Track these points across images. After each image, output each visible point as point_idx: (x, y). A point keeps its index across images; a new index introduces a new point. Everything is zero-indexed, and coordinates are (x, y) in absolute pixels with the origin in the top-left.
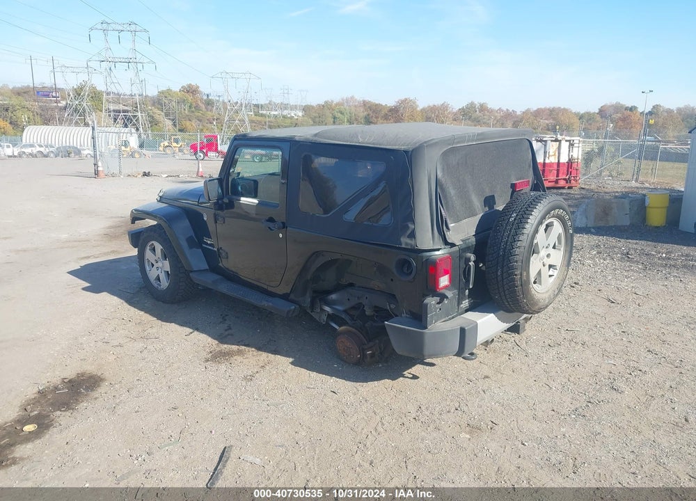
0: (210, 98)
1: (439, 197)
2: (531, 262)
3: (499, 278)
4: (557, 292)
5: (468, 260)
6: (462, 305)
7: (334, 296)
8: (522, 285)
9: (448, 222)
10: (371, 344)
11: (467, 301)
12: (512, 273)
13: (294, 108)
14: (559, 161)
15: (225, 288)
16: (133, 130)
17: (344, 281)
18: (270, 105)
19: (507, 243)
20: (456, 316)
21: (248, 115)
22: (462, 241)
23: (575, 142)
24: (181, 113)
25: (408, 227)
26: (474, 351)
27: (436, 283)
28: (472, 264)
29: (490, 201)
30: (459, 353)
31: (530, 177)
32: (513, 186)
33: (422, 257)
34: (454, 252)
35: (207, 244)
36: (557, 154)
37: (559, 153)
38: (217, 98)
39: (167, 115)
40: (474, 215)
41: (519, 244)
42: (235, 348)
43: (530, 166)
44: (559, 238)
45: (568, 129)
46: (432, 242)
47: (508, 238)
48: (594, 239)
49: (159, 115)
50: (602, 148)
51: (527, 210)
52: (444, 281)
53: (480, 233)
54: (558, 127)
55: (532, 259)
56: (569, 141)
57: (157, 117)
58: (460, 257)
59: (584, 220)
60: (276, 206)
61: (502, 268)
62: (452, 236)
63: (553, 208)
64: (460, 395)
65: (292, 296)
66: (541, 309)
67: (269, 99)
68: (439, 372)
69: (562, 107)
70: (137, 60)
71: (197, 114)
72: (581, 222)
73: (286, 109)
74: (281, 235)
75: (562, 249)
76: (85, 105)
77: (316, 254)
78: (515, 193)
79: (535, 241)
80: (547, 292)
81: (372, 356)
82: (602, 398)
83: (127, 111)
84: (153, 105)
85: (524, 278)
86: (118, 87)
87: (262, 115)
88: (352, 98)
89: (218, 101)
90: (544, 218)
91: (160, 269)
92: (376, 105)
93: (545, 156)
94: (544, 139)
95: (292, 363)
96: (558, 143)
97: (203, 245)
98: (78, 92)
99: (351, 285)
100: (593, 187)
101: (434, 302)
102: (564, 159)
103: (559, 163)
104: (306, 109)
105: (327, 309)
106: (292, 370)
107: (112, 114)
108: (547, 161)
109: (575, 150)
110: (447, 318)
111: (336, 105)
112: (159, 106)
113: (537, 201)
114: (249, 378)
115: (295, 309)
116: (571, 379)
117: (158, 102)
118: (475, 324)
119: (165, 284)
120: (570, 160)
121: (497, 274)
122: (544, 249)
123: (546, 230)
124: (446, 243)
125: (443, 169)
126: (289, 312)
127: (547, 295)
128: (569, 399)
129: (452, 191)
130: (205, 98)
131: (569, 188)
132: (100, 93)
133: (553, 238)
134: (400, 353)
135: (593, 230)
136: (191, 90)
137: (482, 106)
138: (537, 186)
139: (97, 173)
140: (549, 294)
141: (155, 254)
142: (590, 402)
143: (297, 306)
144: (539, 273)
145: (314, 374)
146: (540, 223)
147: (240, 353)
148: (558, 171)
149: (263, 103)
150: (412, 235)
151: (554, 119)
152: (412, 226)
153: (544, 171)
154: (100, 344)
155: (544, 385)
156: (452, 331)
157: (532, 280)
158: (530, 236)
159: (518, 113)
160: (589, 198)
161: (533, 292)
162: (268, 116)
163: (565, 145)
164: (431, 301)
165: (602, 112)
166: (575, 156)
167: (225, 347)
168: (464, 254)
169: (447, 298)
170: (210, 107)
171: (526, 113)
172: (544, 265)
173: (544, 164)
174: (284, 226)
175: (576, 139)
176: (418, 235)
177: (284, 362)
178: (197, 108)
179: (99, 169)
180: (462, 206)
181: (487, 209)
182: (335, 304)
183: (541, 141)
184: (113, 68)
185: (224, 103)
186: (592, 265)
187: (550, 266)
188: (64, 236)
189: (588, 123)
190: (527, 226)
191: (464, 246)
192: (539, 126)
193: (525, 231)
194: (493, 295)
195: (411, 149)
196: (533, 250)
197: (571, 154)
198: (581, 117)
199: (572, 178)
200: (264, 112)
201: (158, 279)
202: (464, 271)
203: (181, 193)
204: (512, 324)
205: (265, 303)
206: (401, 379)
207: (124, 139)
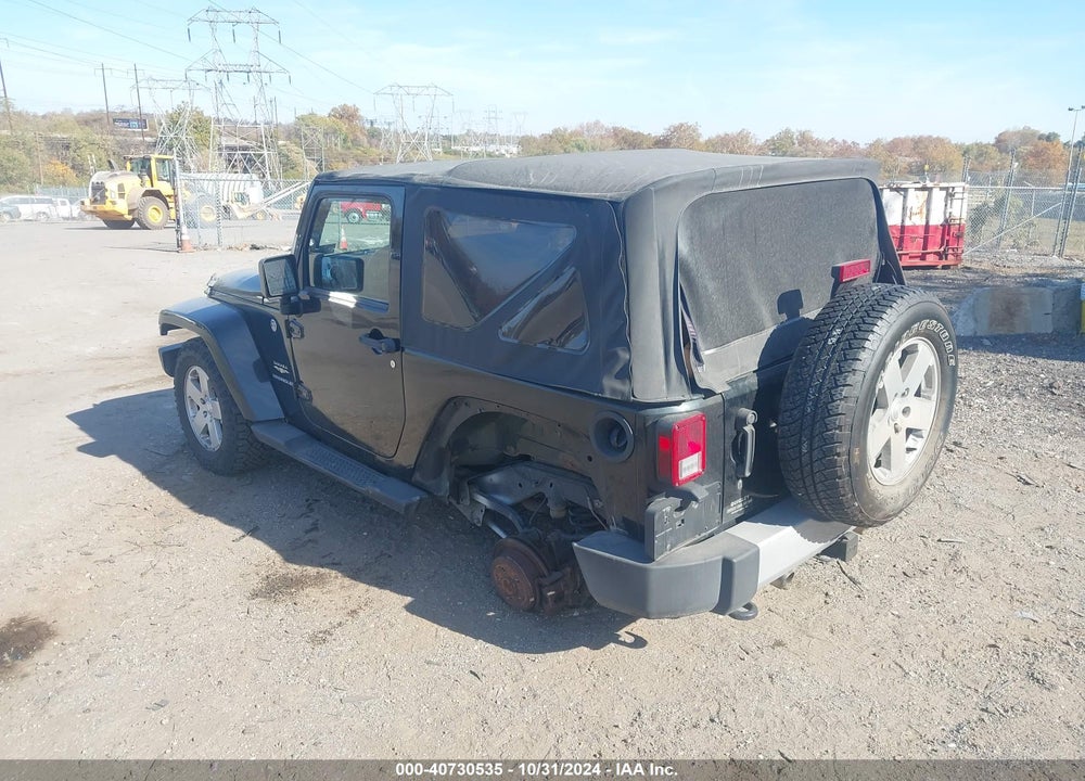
0: (375, 126)
1: (682, 295)
2: (870, 427)
3: (805, 459)
4: (921, 481)
5: (742, 421)
6: (729, 511)
7: (494, 478)
8: (850, 476)
9: (701, 344)
10: (557, 575)
11: (740, 501)
12: (831, 449)
13: (506, 140)
14: (927, 222)
15: (305, 454)
16: (255, 177)
17: (512, 452)
18: (470, 137)
19: (820, 388)
20: (718, 532)
21: (432, 153)
22: (729, 384)
23: (956, 190)
24: (330, 149)
25: (615, 356)
26: (753, 601)
27: (674, 469)
28: (749, 429)
29: (789, 302)
30: (723, 606)
31: (873, 256)
32: (838, 273)
33: (645, 418)
34: (711, 408)
35: (278, 373)
36: (924, 211)
37: (928, 210)
38: (387, 127)
39: (308, 153)
40: (755, 329)
41: (845, 391)
42: (312, 570)
43: (872, 232)
44: (928, 376)
45: (944, 170)
46: (665, 387)
47: (824, 378)
48: (989, 359)
49: (297, 154)
50: (1003, 199)
51: (864, 323)
52: (690, 465)
53: (767, 366)
54: (927, 167)
55: (873, 419)
56: (947, 189)
57: (293, 156)
58: (726, 416)
59: (972, 325)
60: (383, 307)
61: (811, 439)
62: (706, 376)
63: (917, 318)
64: (724, 684)
65: (417, 477)
66: (890, 516)
67: (467, 128)
68: (687, 630)
69: (935, 136)
70: (262, 68)
71: (355, 151)
72: (966, 328)
73: (493, 142)
74: (393, 364)
75: (934, 397)
76: (184, 139)
77: (453, 403)
78: (841, 286)
79: (880, 385)
80: (902, 482)
81: (559, 598)
82: (1012, 702)
83: (245, 148)
84: (288, 138)
85: (856, 460)
86: (234, 111)
87: (456, 153)
88: (597, 123)
89: (387, 131)
90: (897, 338)
91: (209, 416)
92: (634, 134)
93: (904, 215)
94: (903, 186)
95: (409, 608)
96: (926, 193)
97: (275, 376)
98: (174, 121)
99: (525, 458)
100: (985, 266)
101: (668, 509)
102: (937, 219)
103: (927, 227)
104: (525, 142)
105: (483, 500)
106: (405, 621)
107: (225, 153)
108: (908, 223)
109: (957, 203)
110: (698, 537)
111: (571, 135)
112: (297, 140)
113: (885, 302)
114: (320, 638)
115: (420, 500)
116: (949, 653)
117: (294, 134)
118: (753, 550)
119: (216, 440)
120: (946, 220)
121: (800, 451)
122: (898, 399)
123: (901, 362)
124: (693, 387)
125: (692, 238)
126: (407, 507)
127: (902, 490)
128: (944, 702)
129: (709, 284)
130: (368, 126)
131: (944, 267)
132: (208, 121)
133: (916, 377)
134: (604, 604)
135: (987, 342)
136: (347, 115)
137: (803, 135)
138: (888, 272)
139: (180, 244)
140: (906, 485)
141: (199, 388)
142: (986, 710)
143: (425, 496)
144: (887, 447)
145: (444, 632)
146: (891, 348)
147: (319, 580)
148: (926, 239)
149: (457, 134)
150: (626, 374)
151: (920, 154)
152: (624, 355)
153: (901, 240)
154: (76, 555)
155: (893, 665)
156: (706, 566)
157: (872, 462)
158: (868, 376)
159: (862, 146)
160: (979, 287)
161: (874, 485)
162: (464, 154)
163: (938, 196)
164: (664, 506)
165: (1001, 143)
166: (956, 214)
167: (294, 569)
168: (733, 410)
169: (696, 500)
170: (374, 141)
171: (875, 145)
172: (897, 431)
173: (903, 228)
174: (398, 346)
175: (959, 186)
176: (637, 373)
177: (393, 603)
178: (356, 142)
179: (184, 237)
180: (732, 314)
181: (784, 317)
182: (497, 492)
183: (898, 190)
184: (225, 81)
185: (396, 132)
186: (985, 407)
187: (909, 431)
188: (91, 350)
189: (977, 161)
190: (863, 355)
191: (733, 394)
192: (896, 168)
193: (858, 366)
194: (791, 490)
195: (624, 198)
196: (875, 401)
197: (949, 210)
198: (966, 152)
199: (951, 251)
200: (459, 148)
201: (206, 431)
202: (734, 444)
203: (239, 281)
204: (829, 543)
205: (373, 487)
206: (612, 645)
207: (241, 191)
